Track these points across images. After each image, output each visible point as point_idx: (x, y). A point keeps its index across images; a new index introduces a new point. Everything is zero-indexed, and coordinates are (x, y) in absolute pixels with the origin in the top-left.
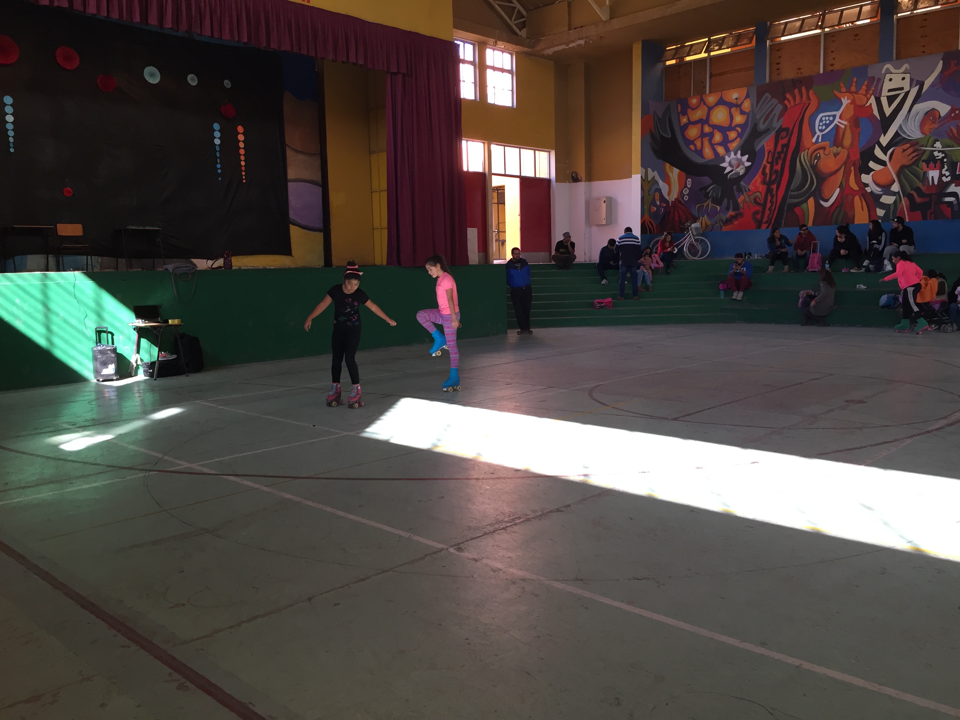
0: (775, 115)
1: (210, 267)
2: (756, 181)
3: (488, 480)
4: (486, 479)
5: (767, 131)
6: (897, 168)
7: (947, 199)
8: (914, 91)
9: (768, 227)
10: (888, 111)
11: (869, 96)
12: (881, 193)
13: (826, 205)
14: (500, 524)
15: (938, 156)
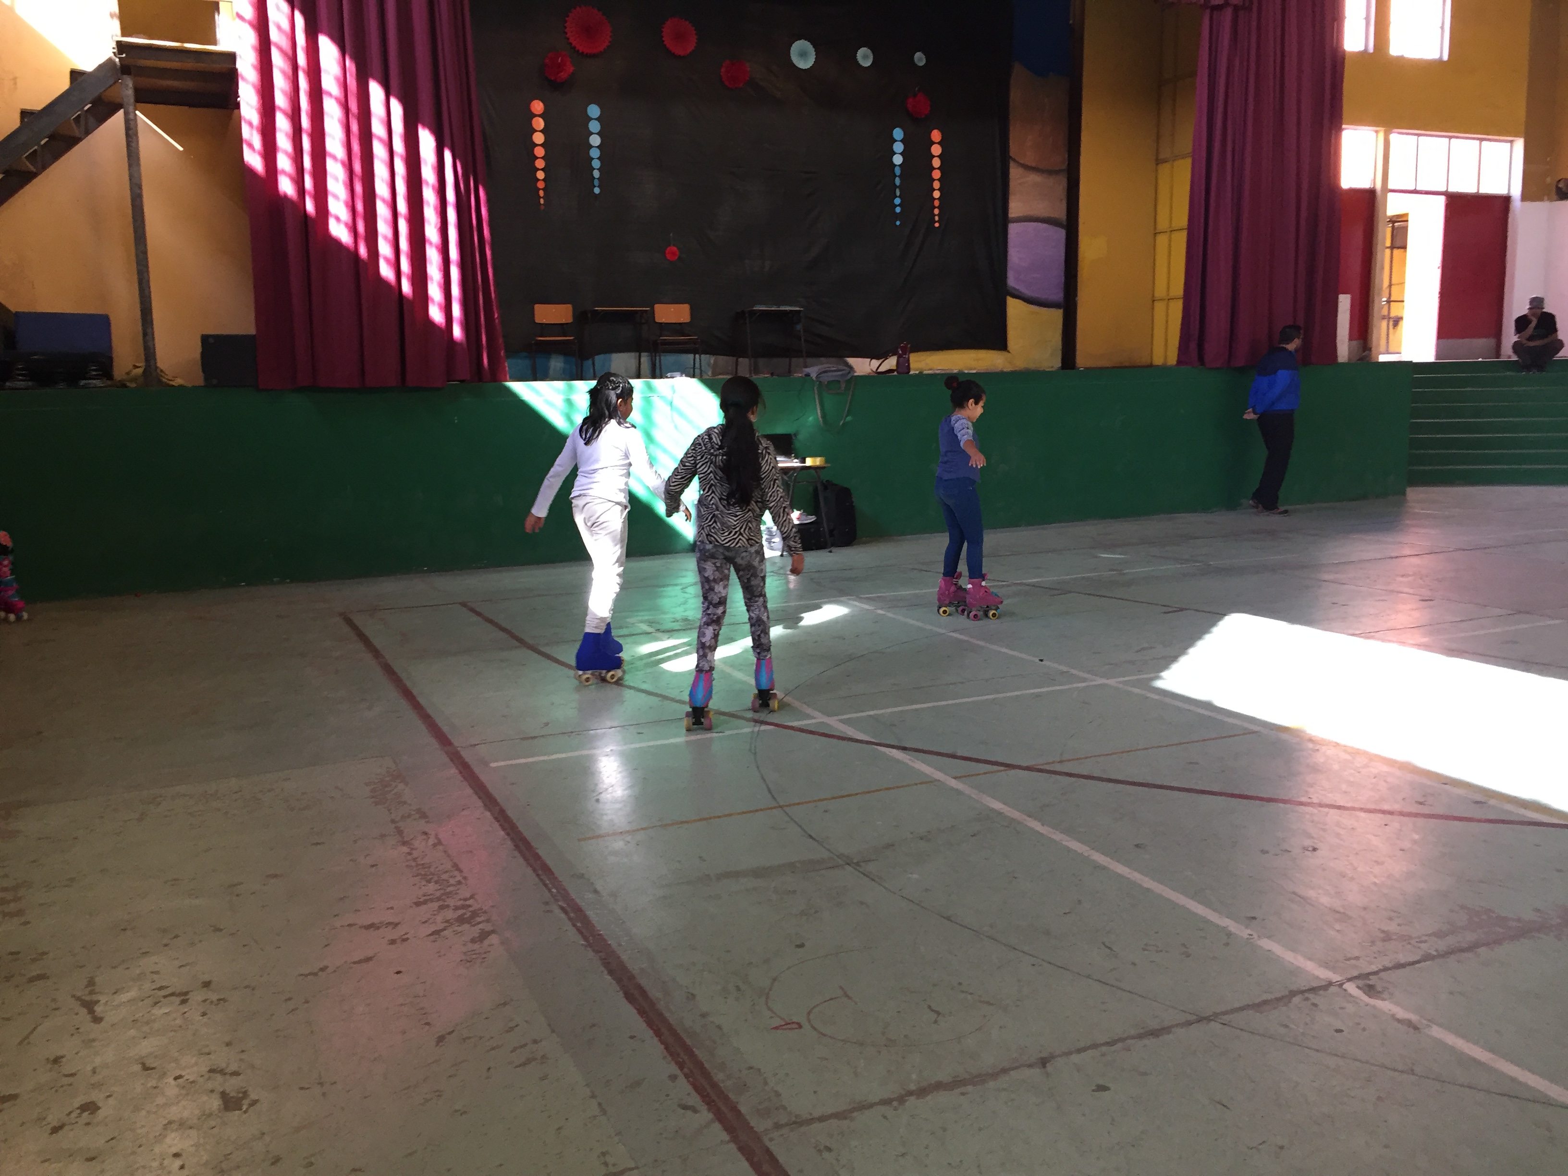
1: (875, 370)
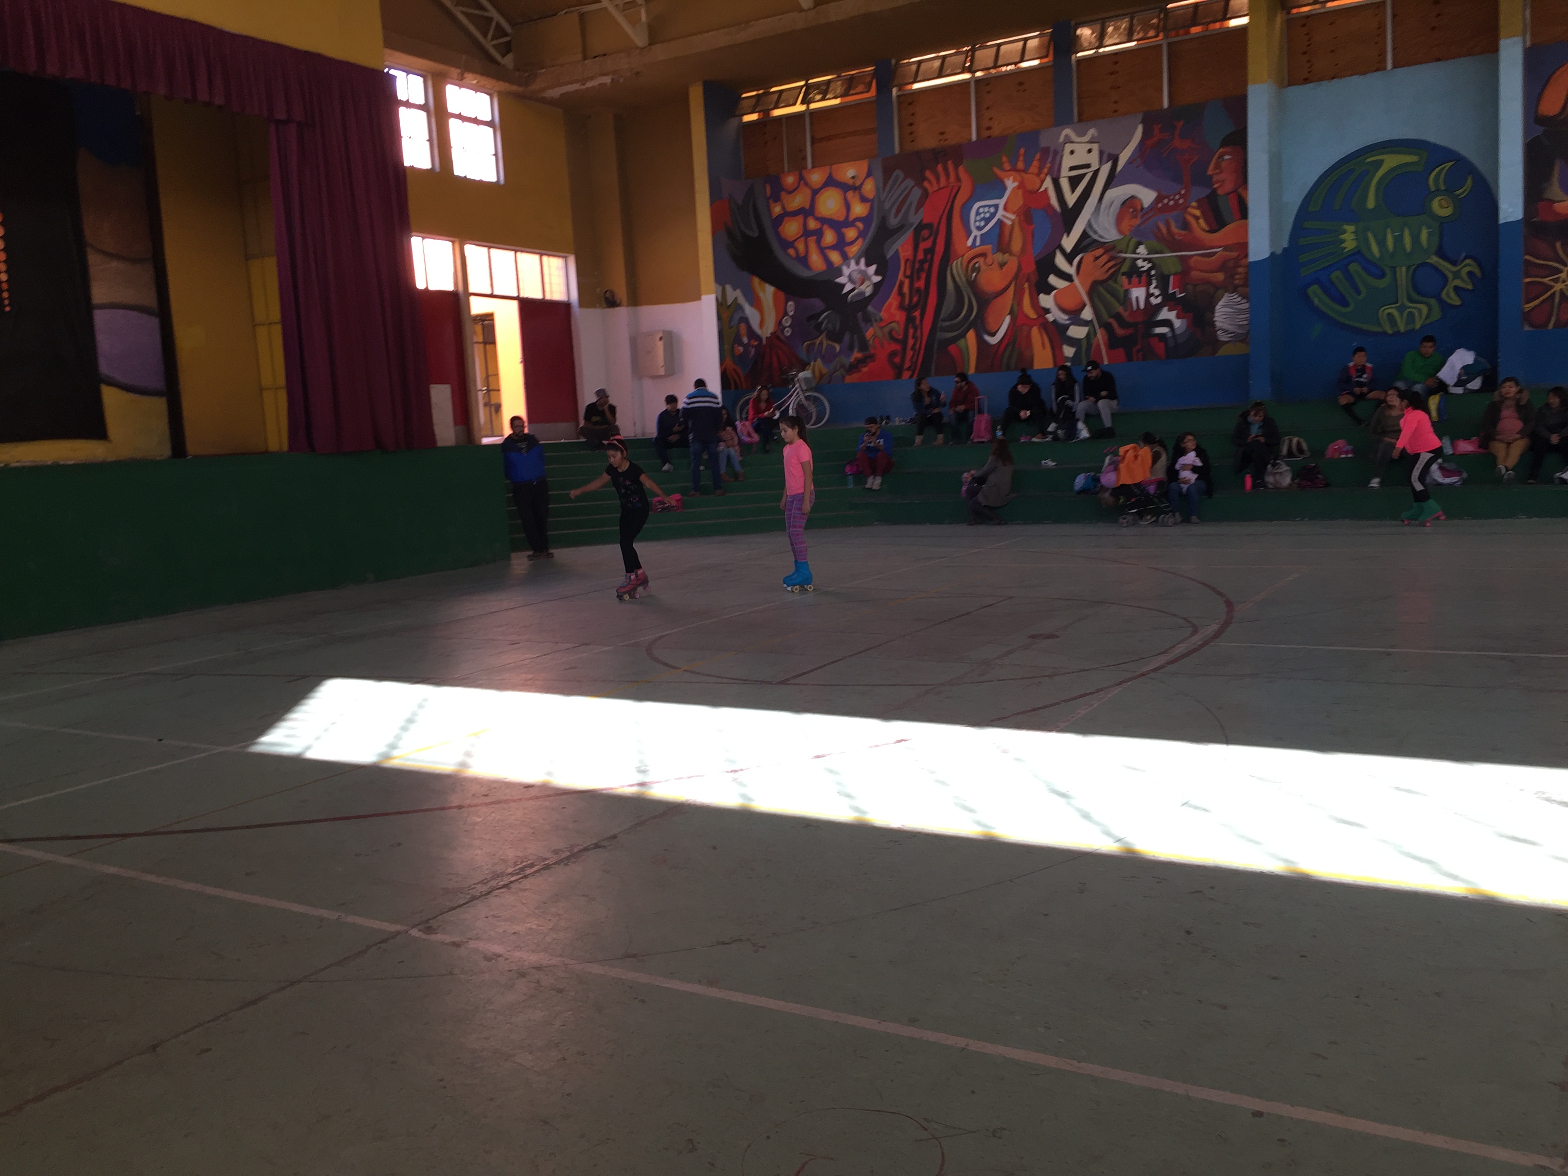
0: (911, 204)
2: (891, 305)
3: (478, 808)
4: (476, 806)
5: (900, 229)
6: (1088, 284)
7: (1159, 330)
8: (1106, 169)
9: (911, 376)
10: (1071, 199)
11: (1042, 176)
12: (1068, 322)
13: (993, 340)
14: (500, 878)
15: (1142, 267)
